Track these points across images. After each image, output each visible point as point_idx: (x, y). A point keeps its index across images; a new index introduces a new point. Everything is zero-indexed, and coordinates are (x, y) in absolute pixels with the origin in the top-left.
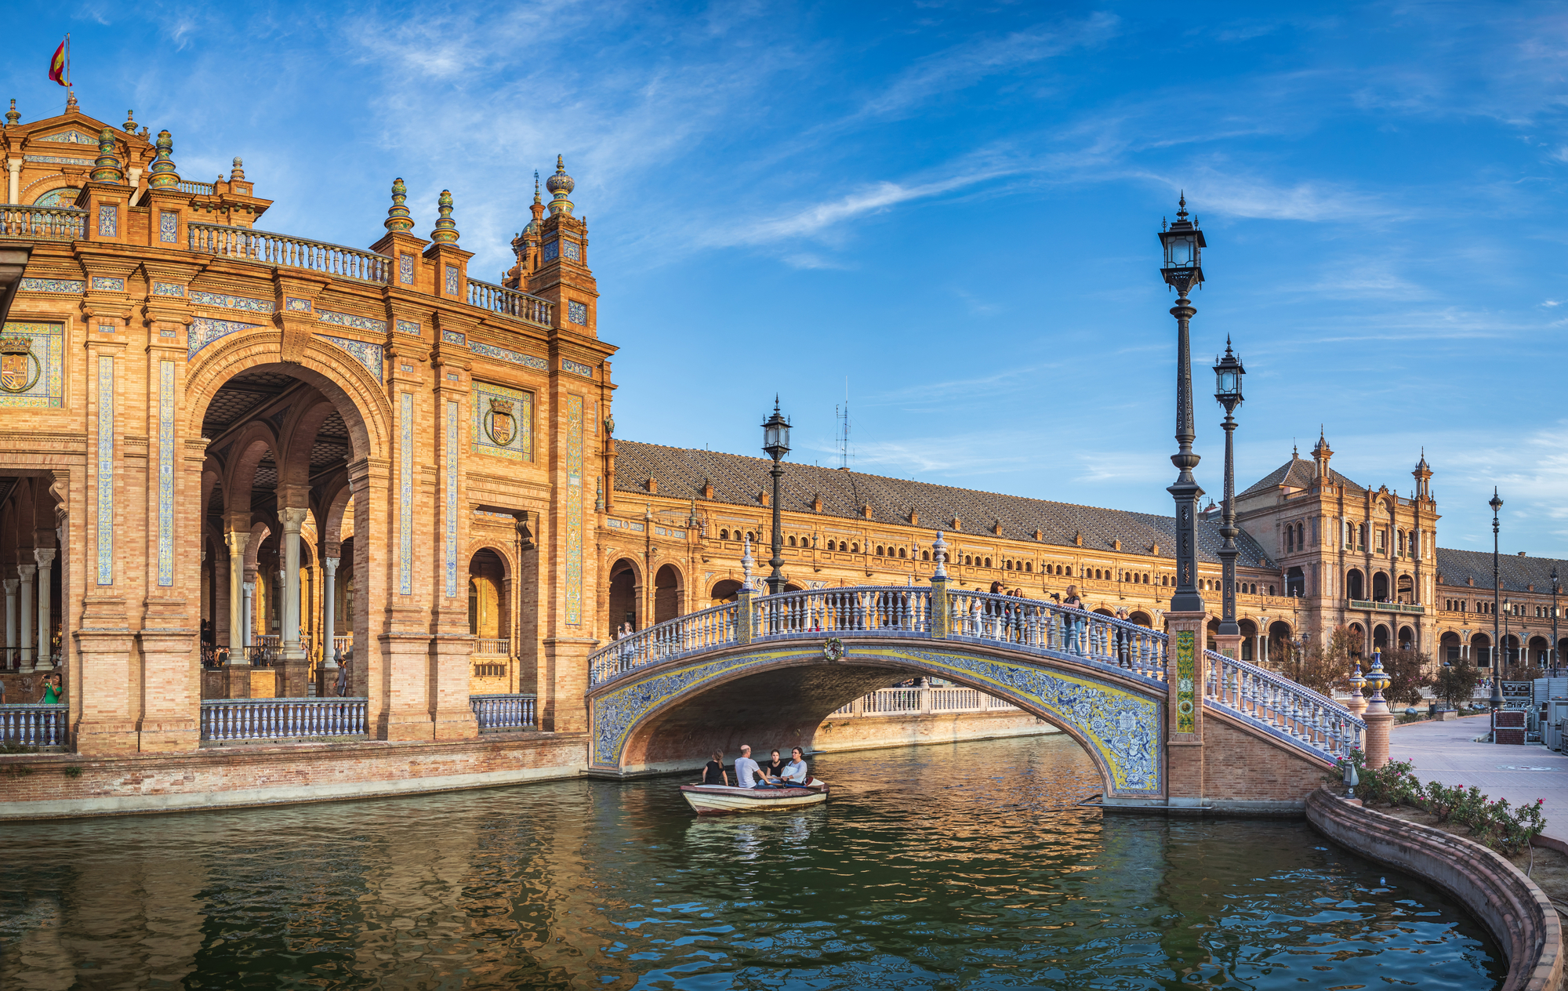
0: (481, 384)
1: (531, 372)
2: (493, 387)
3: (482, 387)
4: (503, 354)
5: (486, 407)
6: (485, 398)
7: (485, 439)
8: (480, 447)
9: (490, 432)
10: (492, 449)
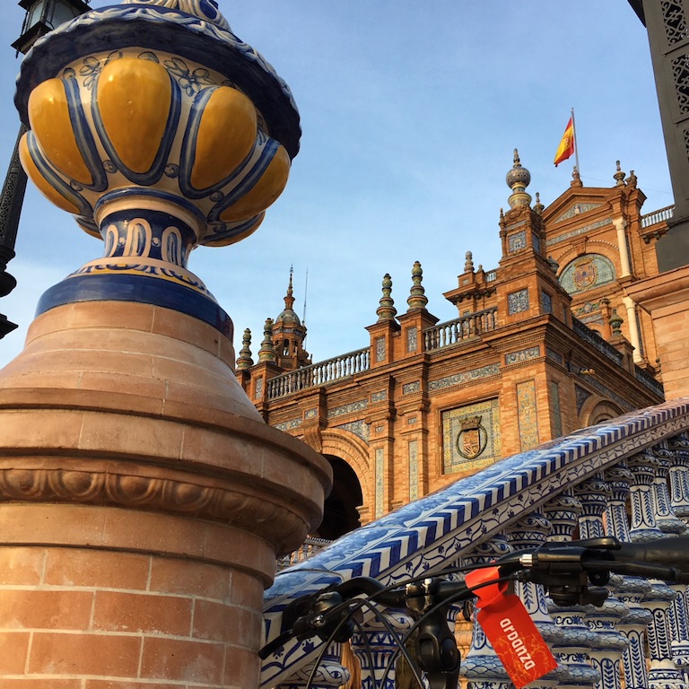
0: (452, 412)
1: (488, 381)
2: (461, 410)
3: (453, 414)
4: (462, 377)
5: (456, 431)
6: (456, 422)
7: (458, 458)
8: (454, 467)
9: (462, 450)
10: (464, 465)
